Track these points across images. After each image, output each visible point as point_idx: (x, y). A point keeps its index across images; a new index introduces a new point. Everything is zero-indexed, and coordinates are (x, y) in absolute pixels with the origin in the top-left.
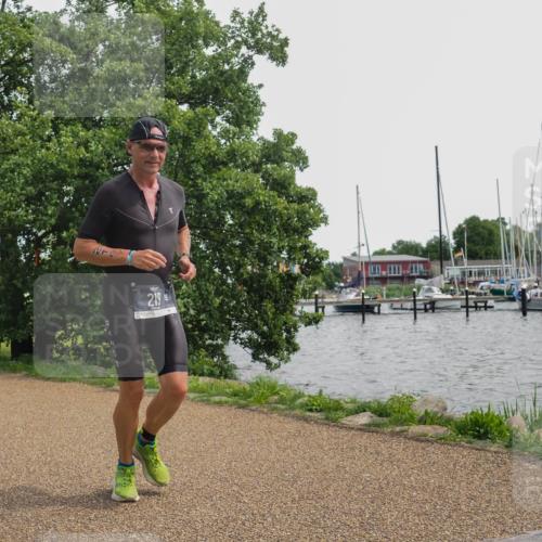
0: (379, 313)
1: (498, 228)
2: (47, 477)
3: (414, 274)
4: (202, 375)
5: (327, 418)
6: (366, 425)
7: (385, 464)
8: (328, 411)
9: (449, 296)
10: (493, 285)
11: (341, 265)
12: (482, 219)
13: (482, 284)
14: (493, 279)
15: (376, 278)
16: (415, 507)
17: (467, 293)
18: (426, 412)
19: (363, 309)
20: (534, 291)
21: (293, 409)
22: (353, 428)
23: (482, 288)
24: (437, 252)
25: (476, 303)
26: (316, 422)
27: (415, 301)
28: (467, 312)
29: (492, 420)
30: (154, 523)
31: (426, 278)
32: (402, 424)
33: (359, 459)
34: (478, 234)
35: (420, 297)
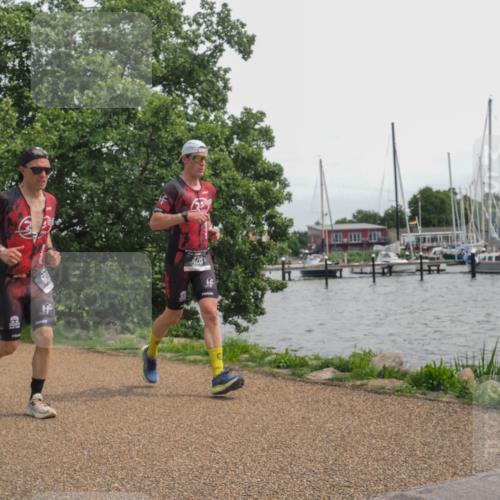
0: (341, 277)
1: (449, 197)
2: (34, 432)
3: (373, 241)
4: (177, 336)
5: (293, 374)
6: (329, 379)
7: (347, 415)
8: (294, 367)
9: (405, 261)
10: (445, 250)
11: (306, 233)
12: (434, 190)
13: (435, 250)
14: (445, 244)
15: (338, 245)
16: (374, 454)
17: (421, 258)
18: (384, 367)
19: (326, 274)
20: (482, 256)
21: (262, 366)
22: (317, 383)
23: (435, 253)
24: (394, 220)
25: (429, 266)
26: (284, 378)
27: (373, 265)
28: (422, 275)
29: (444, 373)
30: (135, 472)
31: (383, 244)
32: (362, 379)
33: (323, 411)
34: (432, 204)
35: (378, 262)
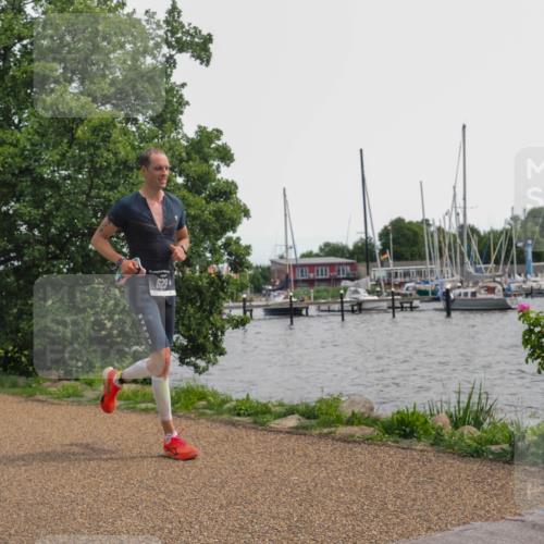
0: (307, 315)
1: (422, 229)
3: (341, 276)
5: (255, 422)
6: (294, 428)
7: (313, 467)
8: (256, 415)
9: (375, 298)
10: (419, 286)
11: (269, 268)
12: (407, 221)
13: (408, 285)
14: (418, 279)
15: (303, 281)
17: (393, 294)
18: (353, 413)
19: (291, 312)
20: (457, 291)
21: (221, 414)
23: (407, 289)
24: (364, 254)
25: (401, 303)
26: (244, 427)
27: (342, 303)
28: (394, 313)
29: (418, 419)
31: (352, 279)
32: (330, 426)
33: (287, 462)
34: (404, 236)
35: (347, 298)
